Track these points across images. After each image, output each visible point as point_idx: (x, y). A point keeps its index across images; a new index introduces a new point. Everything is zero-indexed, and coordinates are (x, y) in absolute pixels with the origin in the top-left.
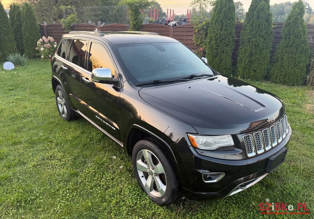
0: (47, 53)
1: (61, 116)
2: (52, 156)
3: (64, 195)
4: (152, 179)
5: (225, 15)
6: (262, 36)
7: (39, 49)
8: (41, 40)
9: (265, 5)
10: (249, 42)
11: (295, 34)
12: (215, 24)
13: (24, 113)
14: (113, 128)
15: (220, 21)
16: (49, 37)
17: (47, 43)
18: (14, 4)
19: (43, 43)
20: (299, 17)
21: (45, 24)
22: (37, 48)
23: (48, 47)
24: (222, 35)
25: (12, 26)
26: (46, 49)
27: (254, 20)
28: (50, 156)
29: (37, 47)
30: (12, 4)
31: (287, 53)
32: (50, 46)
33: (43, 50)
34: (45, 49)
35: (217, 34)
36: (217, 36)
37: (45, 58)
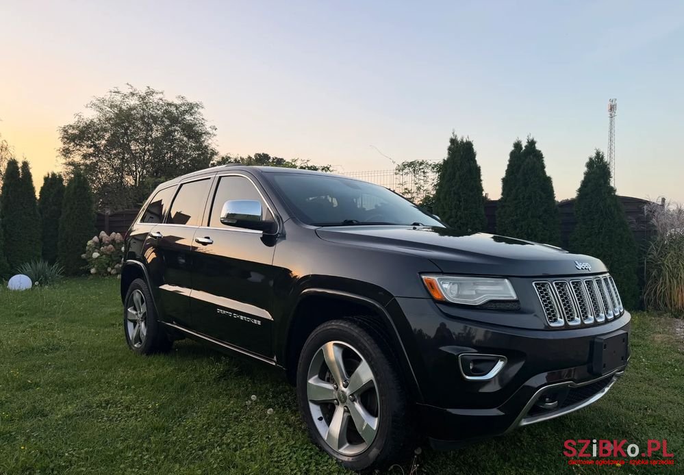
0: (105, 265)
1: (131, 348)
2: (109, 401)
3: (136, 459)
4: (345, 411)
5: (462, 182)
6: (540, 217)
7: (89, 256)
8: (96, 238)
9: (535, 163)
10: (516, 228)
11: (602, 211)
12: (445, 199)
13: (48, 345)
14: (255, 321)
15: (455, 194)
16: (114, 233)
17: (107, 245)
18: (54, 175)
19: (101, 243)
20: (602, 181)
21: (108, 212)
22: (83, 256)
23: (108, 253)
24: (461, 218)
25: (41, 214)
26: (104, 256)
27: (518, 189)
28: (105, 401)
29: (85, 253)
30: (48, 175)
31: (592, 247)
32: (113, 249)
33: (97, 258)
34: (101, 256)
35: (450, 217)
36: (452, 220)
37: (98, 273)
